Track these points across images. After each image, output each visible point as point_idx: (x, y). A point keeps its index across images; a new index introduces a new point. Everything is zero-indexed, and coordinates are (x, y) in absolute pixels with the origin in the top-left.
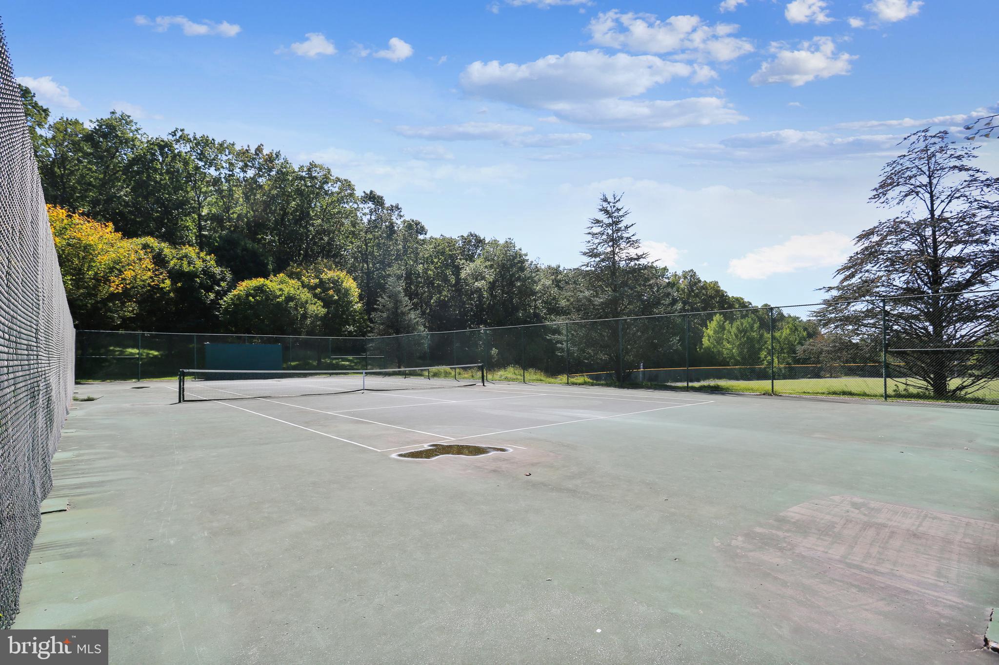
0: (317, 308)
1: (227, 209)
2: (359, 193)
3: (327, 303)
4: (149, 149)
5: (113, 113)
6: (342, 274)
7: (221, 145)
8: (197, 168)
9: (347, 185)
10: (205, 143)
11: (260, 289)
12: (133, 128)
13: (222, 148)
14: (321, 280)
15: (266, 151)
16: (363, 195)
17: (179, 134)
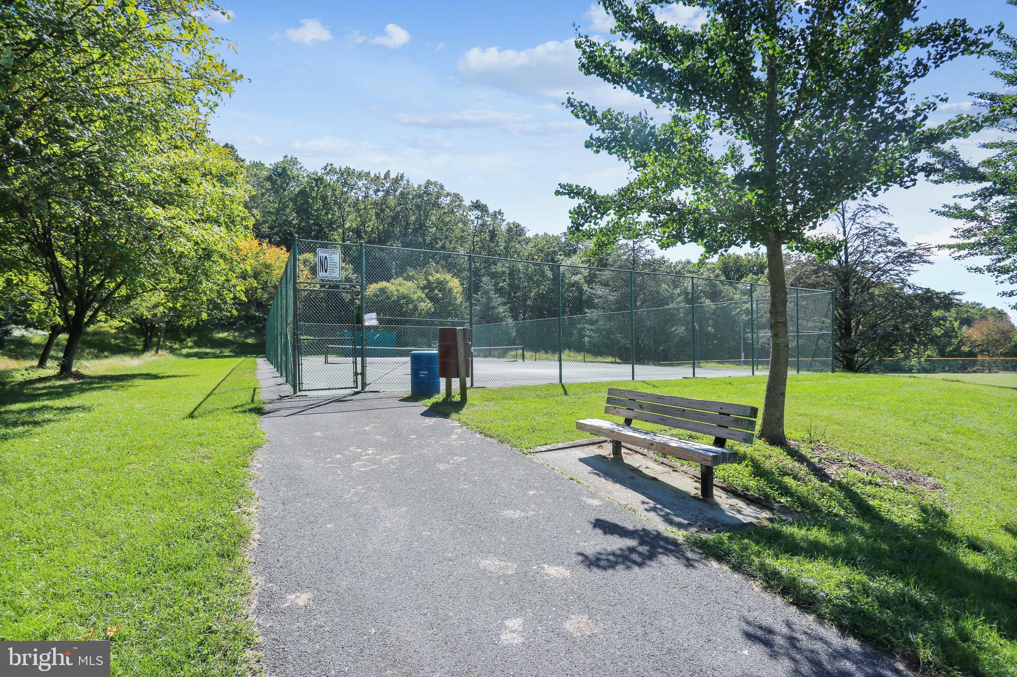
0: (426, 305)
1: (363, 223)
2: (467, 203)
3: (433, 299)
4: (308, 183)
5: (286, 157)
6: (448, 277)
7: (360, 173)
8: (342, 193)
9: (457, 197)
10: (349, 172)
11: (383, 290)
12: (298, 167)
13: (360, 176)
14: (429, 281)
15: (393, 175)
16: (471, 204)
17: (328, 168)
